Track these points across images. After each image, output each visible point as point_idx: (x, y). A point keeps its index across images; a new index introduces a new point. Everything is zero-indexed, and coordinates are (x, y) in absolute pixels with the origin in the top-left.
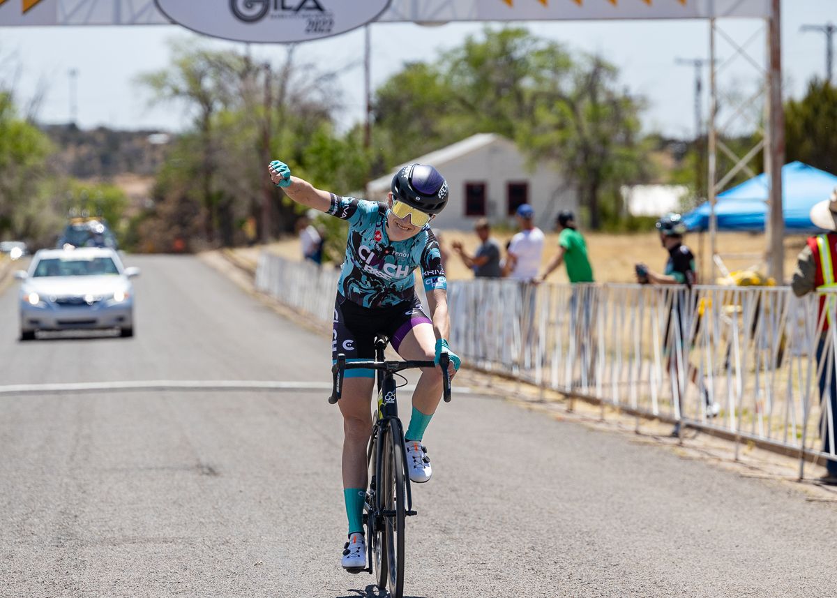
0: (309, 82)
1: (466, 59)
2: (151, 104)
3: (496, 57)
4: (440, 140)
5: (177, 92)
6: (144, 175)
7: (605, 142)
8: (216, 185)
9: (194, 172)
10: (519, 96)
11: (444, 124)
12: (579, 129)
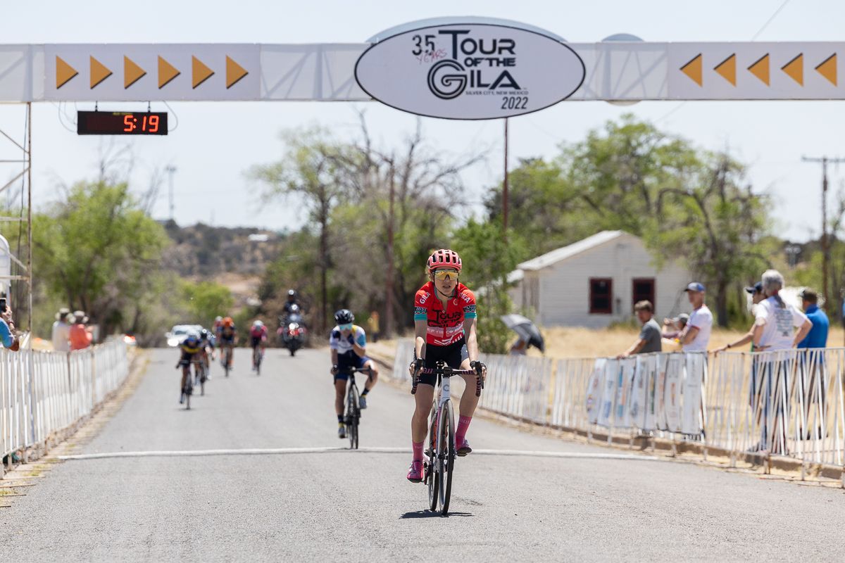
0: (431, 177)
1: (589, 155)
2: (266, 198)
3: (620, 154)
4: (565, 237)
5: (292, 187)
6: (246, 275)
7: (734, 239)
8: (333, 280)
9: (308, 268)
10: (645, 193)
11: (567, 221)
12: (708, 225)
